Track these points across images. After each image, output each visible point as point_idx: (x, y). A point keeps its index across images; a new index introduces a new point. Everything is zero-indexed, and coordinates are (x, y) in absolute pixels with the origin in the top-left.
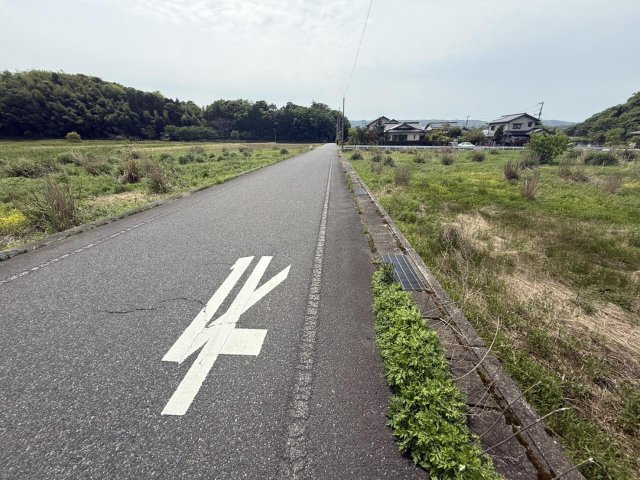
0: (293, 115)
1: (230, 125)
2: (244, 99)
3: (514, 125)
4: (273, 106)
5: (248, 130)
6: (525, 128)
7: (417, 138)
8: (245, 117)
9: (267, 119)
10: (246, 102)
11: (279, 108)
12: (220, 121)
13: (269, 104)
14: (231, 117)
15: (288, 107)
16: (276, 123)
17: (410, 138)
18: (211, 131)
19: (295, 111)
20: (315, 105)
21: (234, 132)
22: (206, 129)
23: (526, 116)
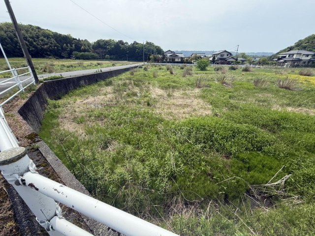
0: (136, 48)
1: (105, 52)
2: (112, 39)
3: (221, 55)
4: (126, 43)
5: (114, 55)
6: (225, 56)
7: (180, 60)
8: (112, 48)
9: (123, 49)
10: (113, 40)
11: (129, 44)
12: (101, 50)
13: (125, 42)
14: (105, 48)
15: (134, 44)
16: (128, 52)
18: (95, 55)
19: (137, 46)
20: (147, 43)
21: (107, 55)
22: (93, 54)
23: (225, 51)
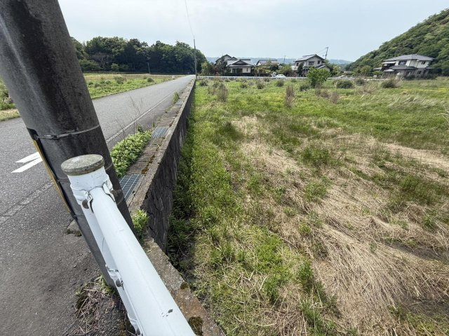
0: (162, 52)
1: (110, 59)
2: (119, 37)
3: (310, 62)
4: (144, 44)
5: (125, 63)
6: (315, 64)
7: (249, 71)
8: (122, 53)
9: (141, 54)
10: (121, 39)
11: (150, 45)
12: (100, 56)
13: (141, 42)
14: (109, 52)
15: (157, 45)
16: (149, 58)
17: (244, 71)
18: (93, 63)
19: (163, 48)
20: (178, 44)
21: (114, 65)
22: (89, 62)
23: (316, 56)
